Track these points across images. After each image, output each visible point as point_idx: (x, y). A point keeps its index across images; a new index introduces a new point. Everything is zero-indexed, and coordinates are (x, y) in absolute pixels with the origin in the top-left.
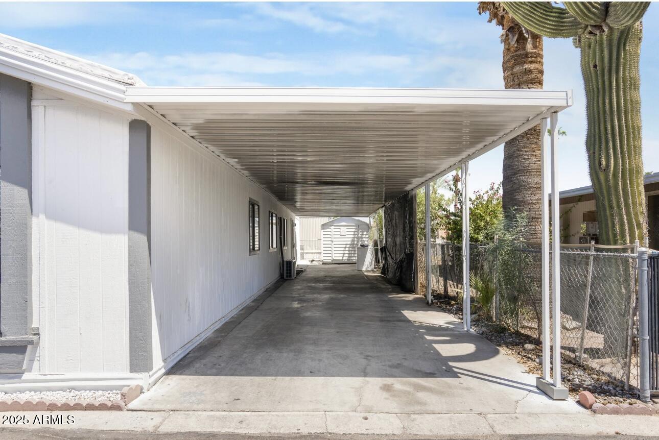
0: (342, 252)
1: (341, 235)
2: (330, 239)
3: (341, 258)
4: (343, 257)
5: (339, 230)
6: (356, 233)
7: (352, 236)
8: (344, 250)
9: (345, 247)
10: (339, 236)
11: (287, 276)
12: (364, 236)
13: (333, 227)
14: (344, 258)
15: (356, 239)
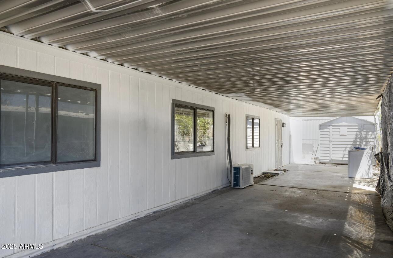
0: (342, 153)
1: (340, 136)
2: (328, 139)
3: (341, 159)
4: (343, 157)
5: (338, 130)
6: (358, 133)
7: (354, 137)
8: (344, 151)
9: (346, 148)
10: (339, 136)
11: (234, 185)
12: (369, 137)
13: (331, 127)
14: (344, 159)
15: (358, 140)
